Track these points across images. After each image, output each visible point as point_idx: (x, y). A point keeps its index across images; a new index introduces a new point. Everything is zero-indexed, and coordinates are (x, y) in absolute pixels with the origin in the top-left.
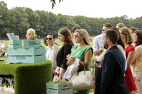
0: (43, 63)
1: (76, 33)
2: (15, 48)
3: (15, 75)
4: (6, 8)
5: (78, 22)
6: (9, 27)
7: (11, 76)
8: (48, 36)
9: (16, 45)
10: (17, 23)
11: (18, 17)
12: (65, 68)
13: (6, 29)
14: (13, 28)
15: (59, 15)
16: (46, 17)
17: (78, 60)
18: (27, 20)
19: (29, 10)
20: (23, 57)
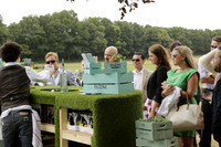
0: (131, 94)
1: (174, 52)
2: (92, 74)
3: (93, 110)
4: (77, 20)
5: (174, 37)
6: (81, 44)
7: (88, 112)
8: (135, 57)
9: (94, 70)
10: (90, 40)
11: (91, 31)
12: (159, 100)
13: (76, 48)
14: (85, 46)
15: (147, 26)
16: (129, 31)
17: (178, 90)
18: (103, 34)
19: (106, 22)
20: (103, 85)
